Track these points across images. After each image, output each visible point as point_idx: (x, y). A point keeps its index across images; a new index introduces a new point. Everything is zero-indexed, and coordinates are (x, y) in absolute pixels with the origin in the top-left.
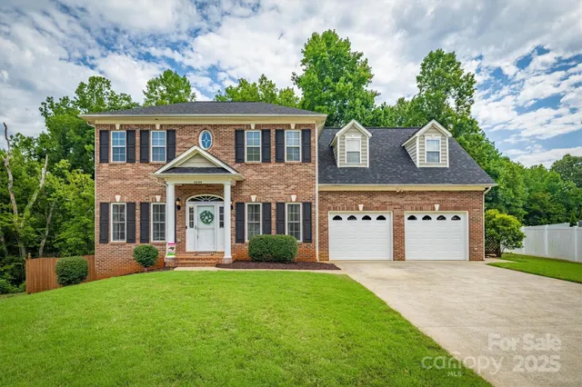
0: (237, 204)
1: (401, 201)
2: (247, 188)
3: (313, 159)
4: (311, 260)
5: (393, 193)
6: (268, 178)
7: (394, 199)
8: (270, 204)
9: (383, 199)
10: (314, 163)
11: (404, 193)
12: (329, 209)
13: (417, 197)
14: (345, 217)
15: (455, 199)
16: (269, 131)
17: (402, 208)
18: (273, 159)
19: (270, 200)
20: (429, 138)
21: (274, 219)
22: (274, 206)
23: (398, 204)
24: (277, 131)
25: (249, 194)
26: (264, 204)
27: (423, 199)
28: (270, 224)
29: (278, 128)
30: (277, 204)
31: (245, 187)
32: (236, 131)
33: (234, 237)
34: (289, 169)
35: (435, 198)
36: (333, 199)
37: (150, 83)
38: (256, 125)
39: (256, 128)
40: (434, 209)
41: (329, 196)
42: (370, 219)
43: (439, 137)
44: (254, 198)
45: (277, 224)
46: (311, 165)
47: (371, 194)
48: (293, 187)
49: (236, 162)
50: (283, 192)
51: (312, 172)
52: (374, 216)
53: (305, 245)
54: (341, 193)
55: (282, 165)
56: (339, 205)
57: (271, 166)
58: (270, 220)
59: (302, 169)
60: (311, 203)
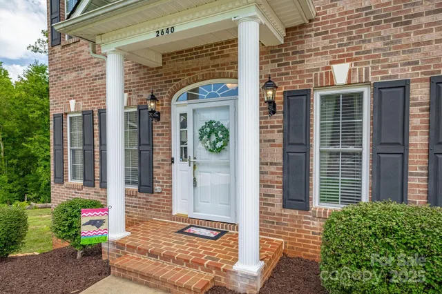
0: (289, 95)
2: (320, 43)
8: (404, 86)
19: (401, 74)
26: (379, 89)
28: (404, 156)
30: (435, 82)
31: (314, 42)
33: (278, 193)
44: (341, 72)
58: (405, 143)
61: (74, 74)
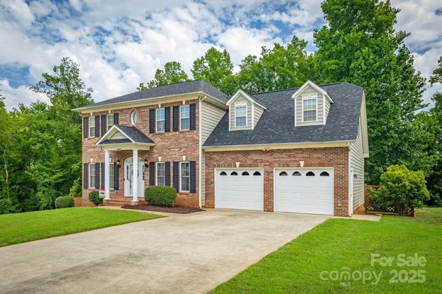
0: (150, 163)
1: (270, 159)
3: (197, 127)
4: (195, 207)
5: (260, 152)
6: (168, 144)
7: (265, 157)
8: (169, 163)
9: (255, 157)
10: (198, 130)
11: (272, 152)
12: (215, 166)
13: (284, 155)
14: (229, 173)
15: (320, 156)
16: (169, 108)
17: (271, 165)
18: (171, 130)
19: (169, 160)
20: (306, 98)
21: (172, 174)
22: (172, 164)
23: (268, 161)
24: (174, 107)
25: (157, 155)
26: (166, 163)
27: (289, 156)
28: (170, 177)
29: (175, 105)
30: (174, 163)
31: (155, 151)
32: (150, 111)
34: (181, 136)
35: (301, 155)
36: (218, 158)
37: (195, 63)
38: (162, 104)
39: (161, 107)
40: (299, 166)
41: (215, 156)
42: (248, 174)
43: (315, 96)
44: (160, 158)
45: (174, 178)
46: (195, 132)
47: (246, 153)
48: (183, 149)
49: (150, 133)
50: (177, 154)
51: (196, 138)
52: (251, 172)
53: (191, 194)
54: (223, 153)
55: (177, 133)
56: (222, 163)
57: (170, 134)
58: (170, 175)
59: (189, 135)
60: (195, 162)
61: (92, 149)
